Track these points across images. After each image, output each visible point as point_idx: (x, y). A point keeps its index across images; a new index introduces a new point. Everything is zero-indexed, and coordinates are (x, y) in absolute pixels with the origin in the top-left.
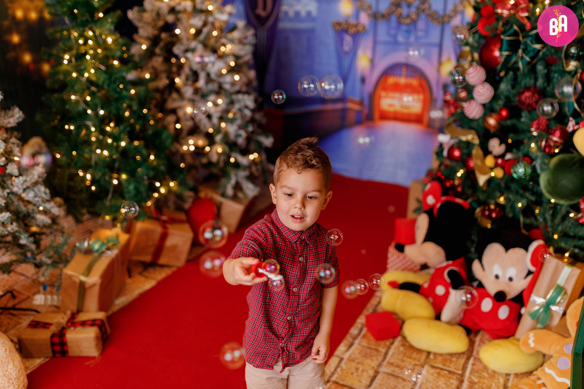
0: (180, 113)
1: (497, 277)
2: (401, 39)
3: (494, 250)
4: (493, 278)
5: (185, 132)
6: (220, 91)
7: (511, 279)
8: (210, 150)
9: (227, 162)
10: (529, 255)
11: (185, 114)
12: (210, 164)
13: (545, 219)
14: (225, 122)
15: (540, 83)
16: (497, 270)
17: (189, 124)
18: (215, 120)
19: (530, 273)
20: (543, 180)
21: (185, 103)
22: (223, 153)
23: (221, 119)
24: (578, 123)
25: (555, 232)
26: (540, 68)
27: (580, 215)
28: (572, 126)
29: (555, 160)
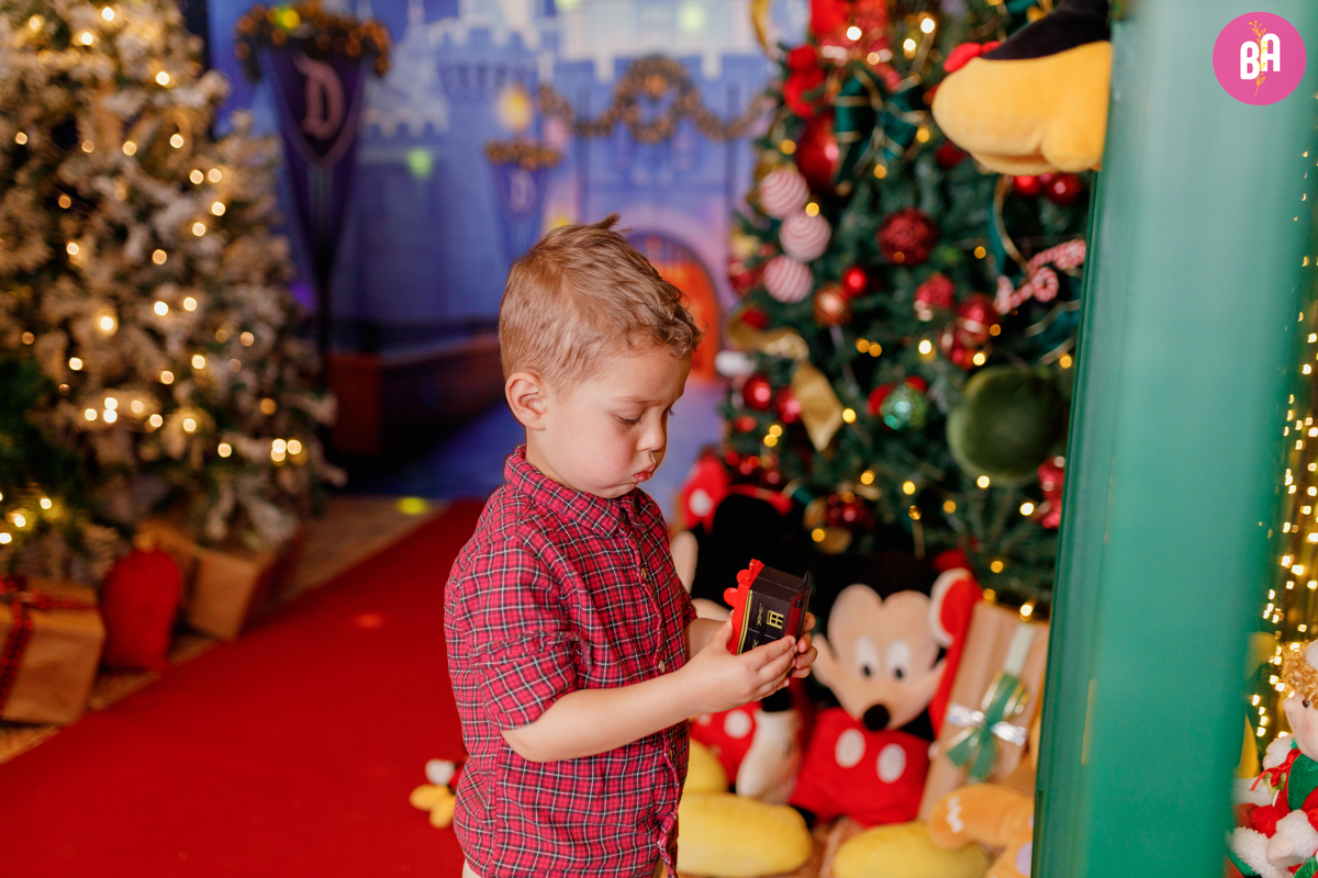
0: (81, 331)
1: (867, 671)
2: (641, 175)
3: (856, 604)
4: (857, 675)
5: (95, 380)
6: (188, 277)
7: (899, 674)
8: (163, 426)
9: (211, 456)
10: (934, 608)
11: (94, 334)
12: (165, 461)
13: (968, 525)
14: (203, 353)
15: (929, 204)
16: (865, 654)
17: (106, 358)
18: (174, 347)
19: (942, 653)
20: (956, 429)
21: (93, 304)
22: (201, 433)
23: (192, 345)
24: (1017, 288)
25: (993, 554)
26: (925, 170)
27: (1045, 507)
28: (1005, 300)
29: (977, 383)
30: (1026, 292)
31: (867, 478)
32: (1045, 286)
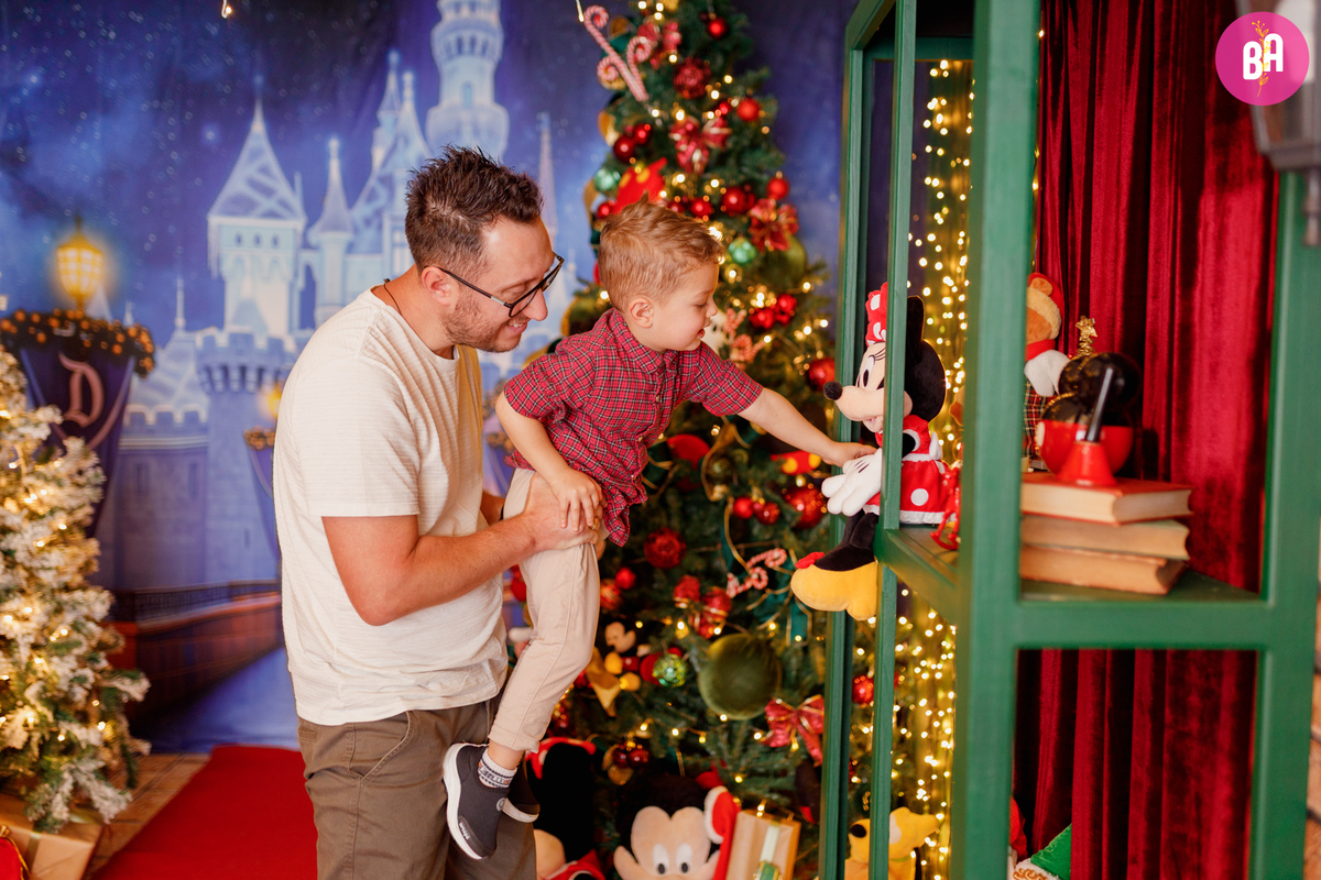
1: (662, 869)
4: (655, 873)
7: (685, 867)
9: (52, 742)
10: (708, 817)
13: (718, 751)
14: (42, 655)
16: (659, 856)
18: (23, 653)
19: (714, 848)
22: (41, 724)
23: (36, 649)
24: (742, 582)
25: (736, 771)
26: (672, 499)
27: (770, 734)
28: (733, 587)
29: (717, 646)
30: (748, 585)
31: (644, 727)
32: (759, 579)
